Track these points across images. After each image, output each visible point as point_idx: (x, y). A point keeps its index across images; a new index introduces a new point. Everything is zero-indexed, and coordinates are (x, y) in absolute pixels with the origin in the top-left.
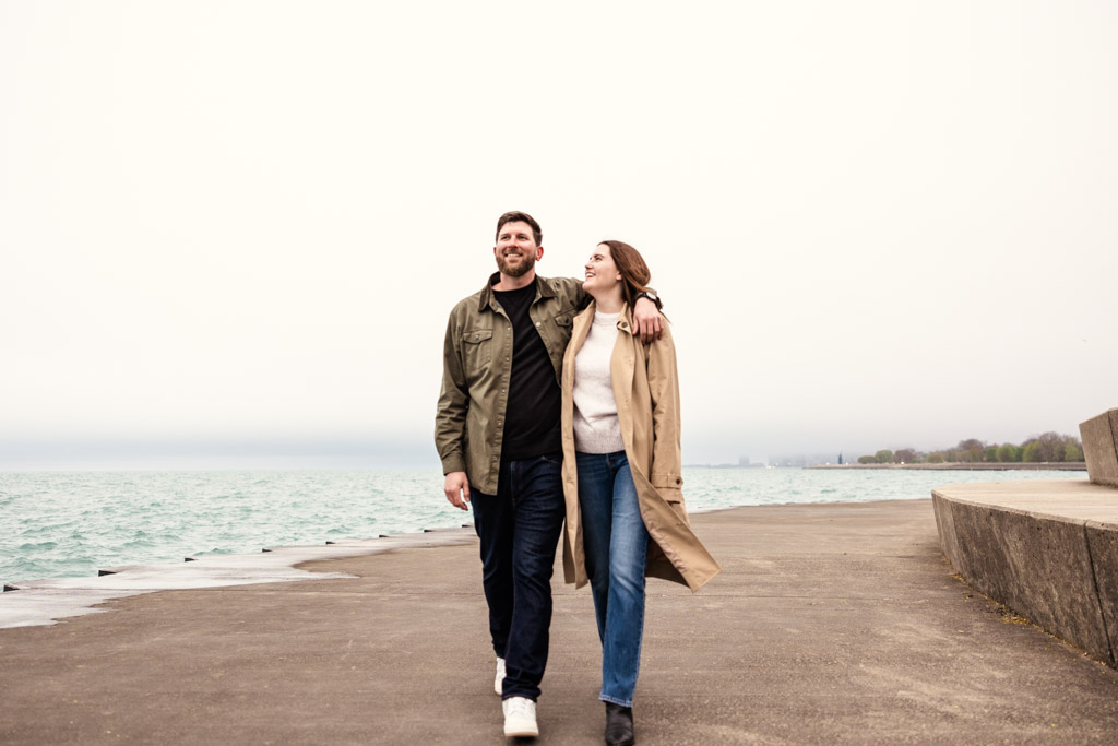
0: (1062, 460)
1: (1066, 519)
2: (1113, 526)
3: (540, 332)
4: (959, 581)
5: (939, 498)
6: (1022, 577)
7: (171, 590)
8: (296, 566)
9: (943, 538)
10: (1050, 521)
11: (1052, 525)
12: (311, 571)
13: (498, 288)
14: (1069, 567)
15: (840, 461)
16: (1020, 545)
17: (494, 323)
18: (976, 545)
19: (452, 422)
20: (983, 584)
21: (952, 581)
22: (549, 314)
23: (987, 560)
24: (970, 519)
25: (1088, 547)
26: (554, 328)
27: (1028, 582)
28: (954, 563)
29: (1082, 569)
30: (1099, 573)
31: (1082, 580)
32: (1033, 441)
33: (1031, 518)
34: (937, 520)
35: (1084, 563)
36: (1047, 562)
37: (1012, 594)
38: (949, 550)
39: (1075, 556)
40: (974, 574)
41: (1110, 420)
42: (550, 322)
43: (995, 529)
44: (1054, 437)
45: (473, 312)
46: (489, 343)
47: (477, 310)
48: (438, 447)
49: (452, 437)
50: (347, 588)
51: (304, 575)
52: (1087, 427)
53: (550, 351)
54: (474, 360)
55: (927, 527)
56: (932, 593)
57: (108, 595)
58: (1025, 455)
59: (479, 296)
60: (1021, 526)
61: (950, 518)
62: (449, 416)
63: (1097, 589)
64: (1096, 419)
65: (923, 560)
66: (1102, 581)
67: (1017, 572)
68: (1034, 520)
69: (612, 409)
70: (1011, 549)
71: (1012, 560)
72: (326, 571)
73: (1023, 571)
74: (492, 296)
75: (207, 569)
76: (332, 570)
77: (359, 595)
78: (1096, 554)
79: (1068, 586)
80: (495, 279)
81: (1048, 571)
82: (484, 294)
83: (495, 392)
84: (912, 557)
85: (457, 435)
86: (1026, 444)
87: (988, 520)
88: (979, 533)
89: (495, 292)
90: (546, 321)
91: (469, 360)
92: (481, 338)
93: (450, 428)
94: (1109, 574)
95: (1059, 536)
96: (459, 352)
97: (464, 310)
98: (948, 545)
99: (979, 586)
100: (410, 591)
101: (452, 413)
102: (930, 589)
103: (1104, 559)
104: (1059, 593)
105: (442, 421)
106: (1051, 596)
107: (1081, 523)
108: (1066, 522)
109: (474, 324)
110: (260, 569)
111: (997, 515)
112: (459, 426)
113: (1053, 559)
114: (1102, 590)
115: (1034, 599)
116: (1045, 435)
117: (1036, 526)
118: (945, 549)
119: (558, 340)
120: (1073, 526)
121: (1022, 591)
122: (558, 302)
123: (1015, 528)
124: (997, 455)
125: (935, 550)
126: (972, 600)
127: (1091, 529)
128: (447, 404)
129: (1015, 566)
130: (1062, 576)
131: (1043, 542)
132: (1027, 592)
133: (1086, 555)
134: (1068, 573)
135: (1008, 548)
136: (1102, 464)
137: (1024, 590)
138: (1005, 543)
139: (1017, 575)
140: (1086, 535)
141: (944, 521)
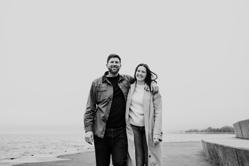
0: (230, 132)
1: (231, 146)
2: (241, 148)
3: (121, 89)
4: (208, 160)
5: (203, 141)
6: (222, 160)
7: (28, 163)
8: (58, 157)
9: (205, 150)
10: (228, 147)
11: (228, 148)
12: (61, 158)
13: (107, 76)
14: (232, 158)
15: (181, 132)
16: (221, 152)
17: (107, 86)
18: (212, 152)
19: (91, 116)
20: (214, 161)
21: (207, 160)
22: (124, 84)
23: (214, 155)
24: (210, 146)
25: (236, 153)
26: (125, 88)
27: (224, 161)
28: (207, 156)
29: (235, 158)
30: (239, 159)
31: (235, 161)
32: (223, 128)
33: (223, 146)
34: (203, 146)
35: (236, 157)
36: (228, 156)
37: (220, 164)
38: (206, 153)
39: (234, 155)
40: (212, 159)
41: (239, 123)
42: (124, 86)
43: (216, 148)
44: (228, 127)
45: (100, 82)
46: (106, 92)
47: (102, 82)
48: (85, 123)
49: (90, 120)
50: (69, 162)
51: (59, 159)
52: (235, 125)
53: (124, 95)
54: (100, 97)
55: (201, 148)
56: (202, 163)
57: (13, 164)
58: (222, 130)
59: (102, 78)
60: (221, 148)
61: (206, 146)
62: (90, 113)
63: (239, 163)
64: (236, 123)
65: (200, 155)
66: (240, 161)
67: (221, 158)
68: (224, 146)
69: (142, 113)
70: (220, 153)
71: (220, 155)
72: (64, 158)
73: (222, 158)
74: (106, 78)
75: (37, 158)
76: (66, 158)
77: (72, 164)
78: (238, 155)
79: (232, 162)
80: (107, 73)
81: (228, 158)
82: (104, 77)
83: (107, 106)
84: (198, 155)
85: (91, 120)
86: (222, 128)
87: (214, 146)
88: (212, 149)
89: (107, 77)
90: (123, 86)
91: (98, 97)
92: (103, 90)
93: (89, 117)
94: (241, 159)
95: (230, 150)
96: (95, 94)
97: (98, 82)
98: (206, 152)
99: (213, 161)
100: (84, 163)
101: (91, 113)
102: (202, 162)
103: (240, 156)
104: (231, 163)
105: (87, 115)
106: (229, 164)
107: (234, 147)
108: (231, 147)
109: (101, 86)
110: (49, 158)
111: (216, 145)
112: (92, 117)
113: (229, 156)
114: (240, 163)
115: (225, 165)
116: (226, 126)
117: (225, 148)
118: (205, 153)
119: (126, 92)
120: (233, 148)
121: (222, 163)
122: (126, 81)
123: (220, 148)
124: (216, 131)
125: (203, 153)
126: (211, 165)
127: (236, 149)
128: (89, 110)
129: (221, 157)
130: (231, 160)
131: (226, 152)
132: (224, 163)
133: (236, 155)
134: (232, 159)
135: (219, 153)
136: (238, 133)
137: (223, 163)
138: (218, 152)
139: (221, 159)
140: (236, 150)
141: (205, 146)
